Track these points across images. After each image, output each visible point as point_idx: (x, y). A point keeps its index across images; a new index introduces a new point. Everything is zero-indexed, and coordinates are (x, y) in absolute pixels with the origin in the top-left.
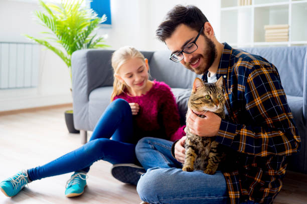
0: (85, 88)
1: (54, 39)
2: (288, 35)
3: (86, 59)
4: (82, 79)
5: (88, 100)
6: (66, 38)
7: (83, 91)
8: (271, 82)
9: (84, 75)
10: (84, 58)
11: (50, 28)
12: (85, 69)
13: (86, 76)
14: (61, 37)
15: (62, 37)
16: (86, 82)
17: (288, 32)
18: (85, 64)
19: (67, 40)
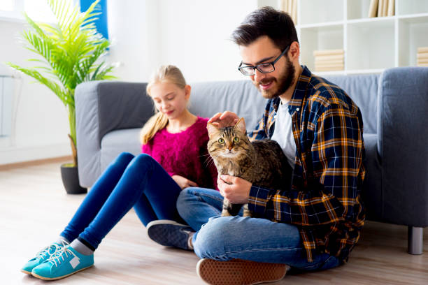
0: (95, 132)
1: (46, 68)
2: (344, 63)
3: (96, 93)
4: (90, 120)
5: (100, 147)
6: (63, 67)
7: (93, 136)
8: (344, 127)
9: (93, 115)
10: (94, 92)
11: (42, 53)
12: (96, 107)
13: (96, 116)
14: (56, 65)
15: (58, 65)
16: (97, 124)
17: (343, 59)
18: (96, 100)
19: (64, 69)
